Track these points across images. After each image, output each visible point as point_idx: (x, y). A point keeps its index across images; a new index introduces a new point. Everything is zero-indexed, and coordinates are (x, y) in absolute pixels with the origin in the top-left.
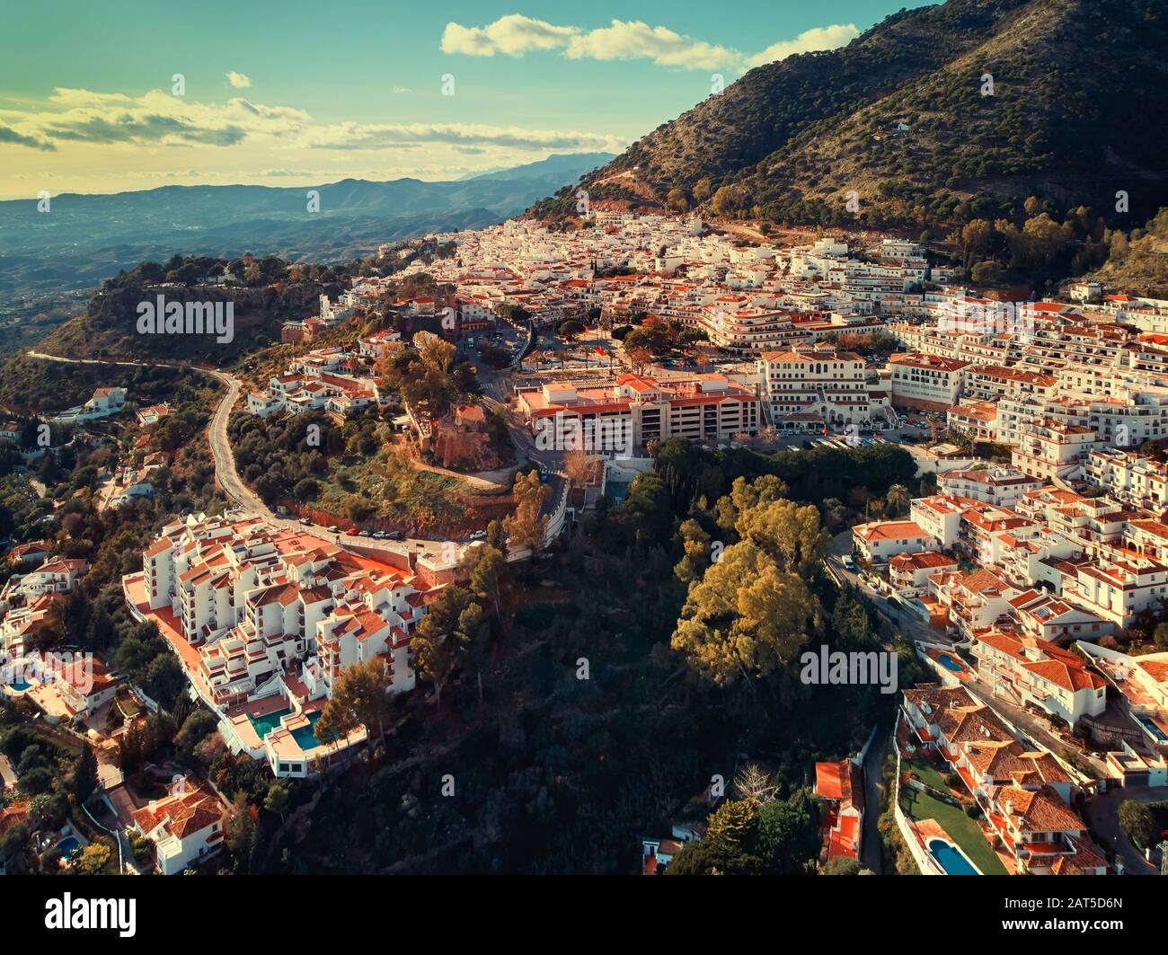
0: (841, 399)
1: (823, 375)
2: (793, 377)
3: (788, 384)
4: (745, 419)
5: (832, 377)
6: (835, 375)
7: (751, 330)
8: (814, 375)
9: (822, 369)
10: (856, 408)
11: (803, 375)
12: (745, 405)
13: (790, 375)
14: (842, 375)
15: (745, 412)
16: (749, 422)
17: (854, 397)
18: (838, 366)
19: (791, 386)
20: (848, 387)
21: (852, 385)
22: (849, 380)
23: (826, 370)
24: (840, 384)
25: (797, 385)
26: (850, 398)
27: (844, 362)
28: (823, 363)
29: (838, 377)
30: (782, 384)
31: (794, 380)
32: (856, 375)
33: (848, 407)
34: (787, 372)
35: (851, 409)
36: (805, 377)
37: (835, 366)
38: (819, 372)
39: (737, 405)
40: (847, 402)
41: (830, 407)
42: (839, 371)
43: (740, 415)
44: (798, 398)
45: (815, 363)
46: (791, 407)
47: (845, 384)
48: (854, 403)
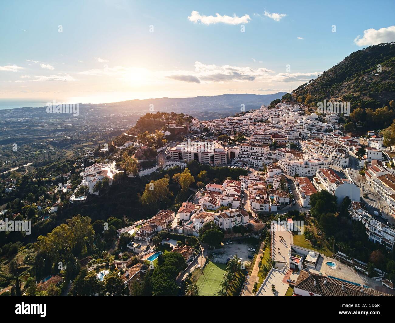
0: (256, 158)
1: (253, 151)
2: (245, 151)
3: (243, 152)
4: (222, 159)
5: (255, 152)
6: (256, 151)
7: (255, 138)
8: (251, 151)
9: (253, 149)
10: (258, 161)
11: (248, 150)
12: (222, 155)
13: (244, 150)
14: (258, 151)
15: (222, 157)
16: (223, 160)
17: (259, 158)
18: (257, 149)
19: (244, 153)
20: (259, 155)
21: (260, 155)
22: (260, 153)
23: (254, 150)
24: (257, 154)
25: (246, 153)
26: (258, 158)
27: (258, 148)
28: (253, 147)
29: (257, 152)
30: (242, 152)
31: (245, 152)
32: (262, 152)
33: (256, 160)
34: (244, 149)
35: (257, 161)
36: (248, 151)
37: (256, 149)
38: (252, 150)
39: (219, 155)
40: (257, 159)
41: (251, 159)
42: (257, 150)
43: (220, 158)
44: (244, 156)
45: (251, 147)
46: (242, 158)
47: (258, 154)
48: (259, 160)
